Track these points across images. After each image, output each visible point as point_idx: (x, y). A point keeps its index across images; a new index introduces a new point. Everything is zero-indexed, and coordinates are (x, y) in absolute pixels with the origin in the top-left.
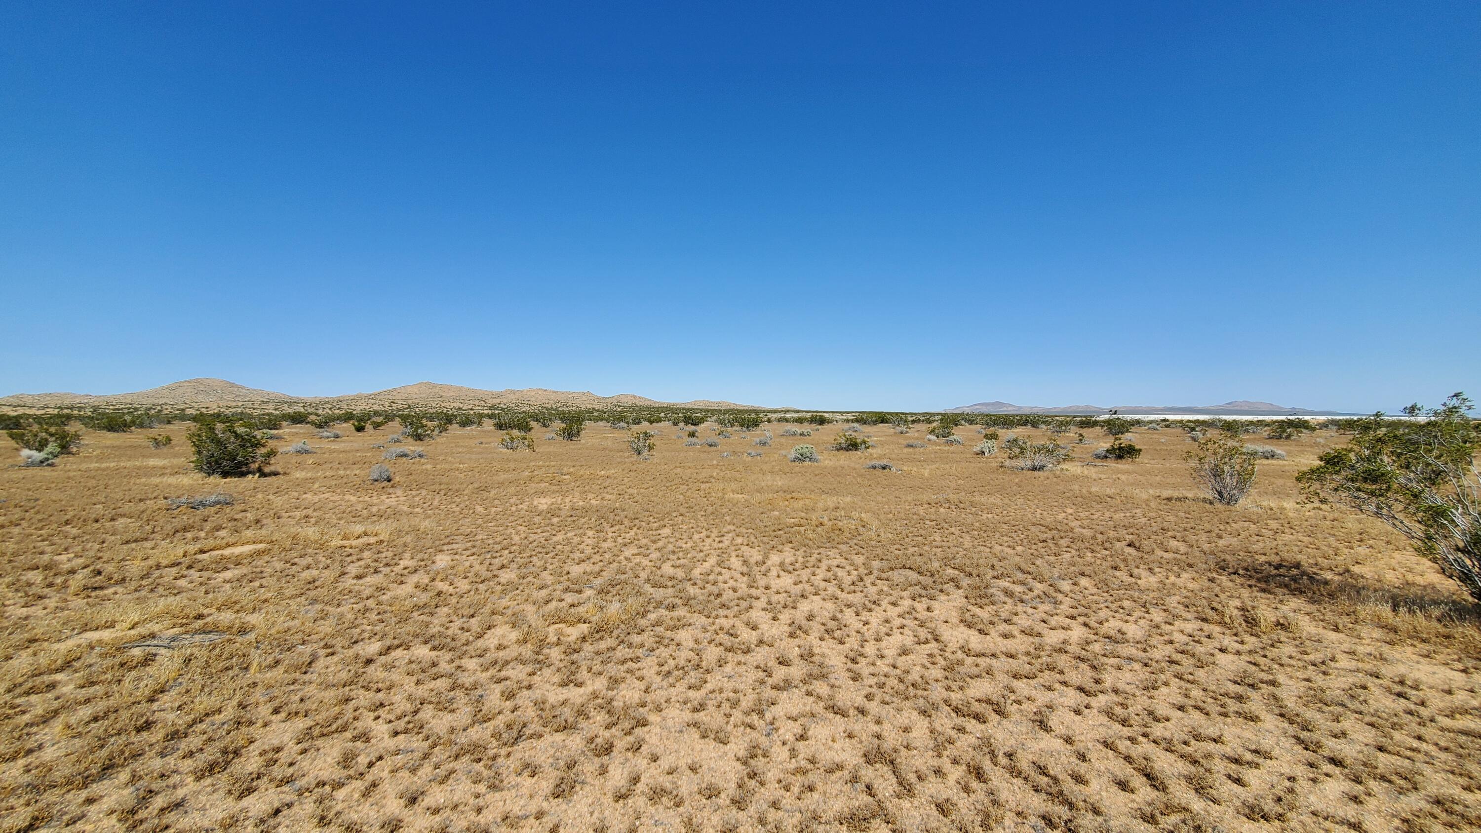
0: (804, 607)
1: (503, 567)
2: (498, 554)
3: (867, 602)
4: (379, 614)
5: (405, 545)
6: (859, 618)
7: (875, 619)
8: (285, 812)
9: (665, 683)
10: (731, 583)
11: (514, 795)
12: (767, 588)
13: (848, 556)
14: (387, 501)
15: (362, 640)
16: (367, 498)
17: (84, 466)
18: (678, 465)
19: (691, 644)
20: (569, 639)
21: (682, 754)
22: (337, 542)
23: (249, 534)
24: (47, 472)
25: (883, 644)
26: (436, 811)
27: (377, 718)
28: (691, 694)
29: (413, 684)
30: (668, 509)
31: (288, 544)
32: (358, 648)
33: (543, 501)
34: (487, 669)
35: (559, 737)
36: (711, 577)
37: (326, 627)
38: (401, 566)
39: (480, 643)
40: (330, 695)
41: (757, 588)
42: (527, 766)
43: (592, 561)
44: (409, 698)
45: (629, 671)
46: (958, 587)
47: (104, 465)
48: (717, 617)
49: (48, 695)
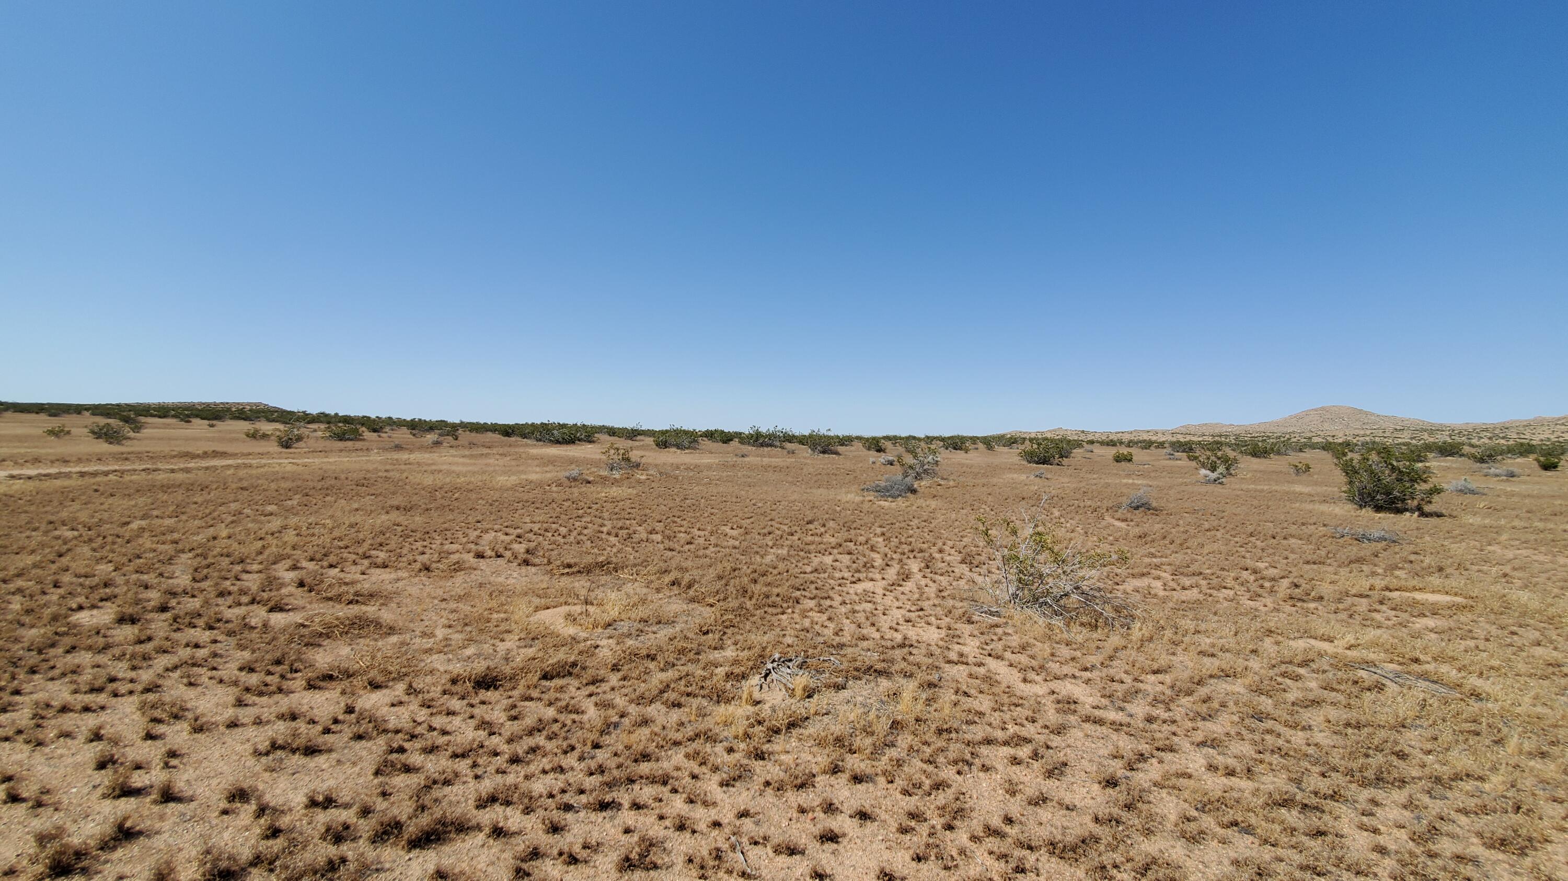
17: (1244, 486)
23: (1435, 581)
24: (1218, 489)
47: (1259, 487)
49: (1299, 684)
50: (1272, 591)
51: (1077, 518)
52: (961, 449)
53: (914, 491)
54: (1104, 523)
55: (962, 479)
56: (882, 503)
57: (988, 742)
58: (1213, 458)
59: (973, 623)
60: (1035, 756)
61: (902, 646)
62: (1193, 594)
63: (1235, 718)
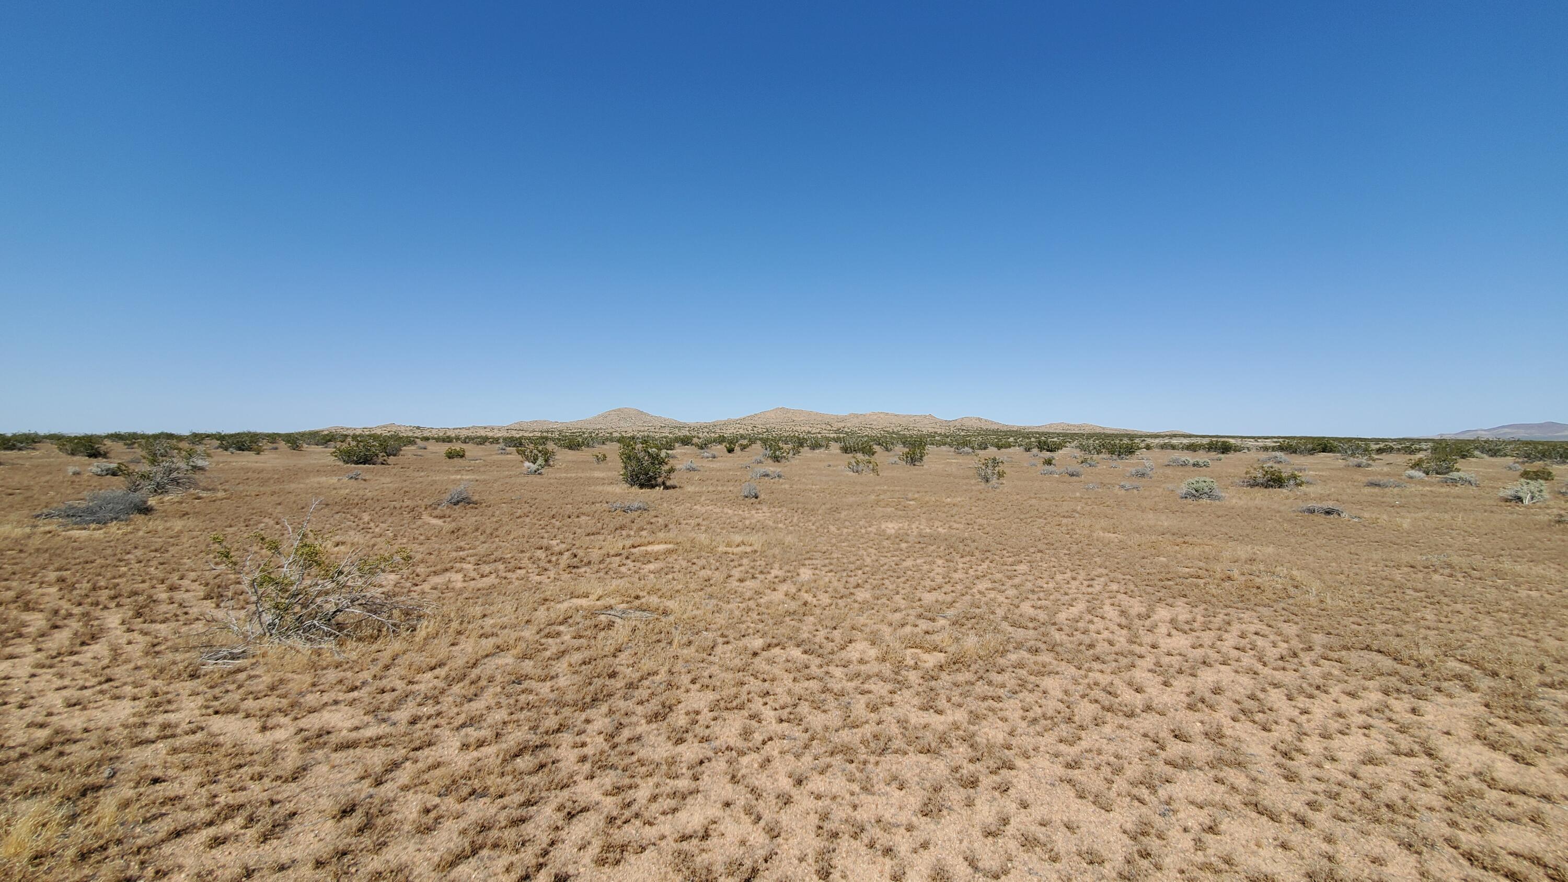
0: (1207, 677)
1: (858, 586)
2: (853, 574)
3: (1304, 685)
4: (759, 614)
5: (774, 556)
6: (1293, 703)
7: (1321, 709)
8: (706, 764)
9: (1031, 730)
10: (1106, 634)
11: (885, 802)
12: (1154, 647)
13: (1273, 623)
14: (756, 515)
15: (748, 635)
16: (740, 512)
17: (558, 475)
18: (1032, 495)
19: (1061, 695)
20: (927, 665)
21: (1056, 808)
22: (722, 549)
23: (661, 535)
24: (536, 479)
25: (1336, 743)
26: (819, 797)
27: (766, 704)
28: (1063, 747)
29: (790, 681)
30: (1024, 544)
31: (688, 546)
32: (745, 641)
33: (890, 525)
34: (852, 680)
35: (923, 758)
36: (1081, 625)
37: (721, 620)
38: (773, 575)
39: (843, 654)
40: (729, 676)
41: (1141, 645)
42: (895, 778)
43: (943, 590)
44: (789, 692)
45: (991, 709)
46: (1470, 688)
47: (569, 475)
48: (1090, 670)
49: (558, 640)
50: (557, 564)
51: (390, 520)
52: (249, 449)
53: (146, 510)
54: (419, 522)
55: (241, 487)
56: (76, 533)
57: (178, 834)
58: (535, 451)
59: (199, 677)
60: (251, 820)
61: (45, 748)
62: (492, 579)
63: (499, 689)
